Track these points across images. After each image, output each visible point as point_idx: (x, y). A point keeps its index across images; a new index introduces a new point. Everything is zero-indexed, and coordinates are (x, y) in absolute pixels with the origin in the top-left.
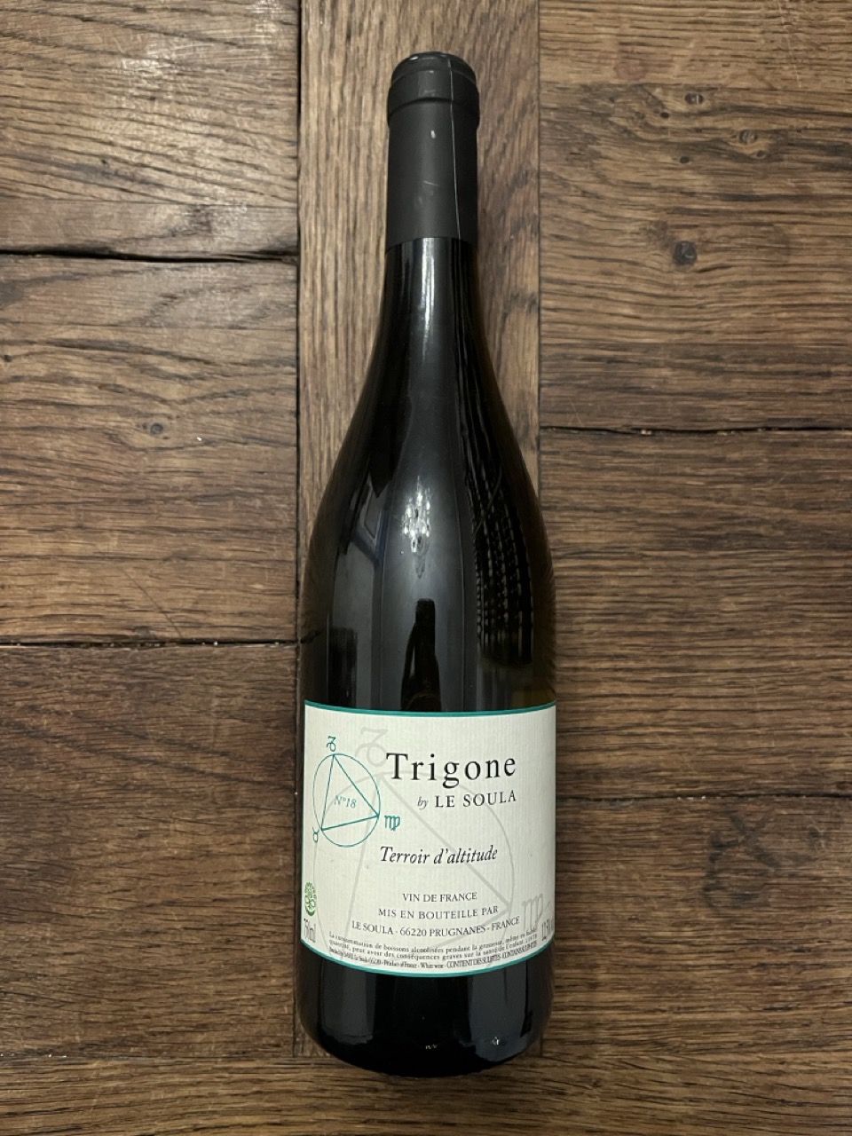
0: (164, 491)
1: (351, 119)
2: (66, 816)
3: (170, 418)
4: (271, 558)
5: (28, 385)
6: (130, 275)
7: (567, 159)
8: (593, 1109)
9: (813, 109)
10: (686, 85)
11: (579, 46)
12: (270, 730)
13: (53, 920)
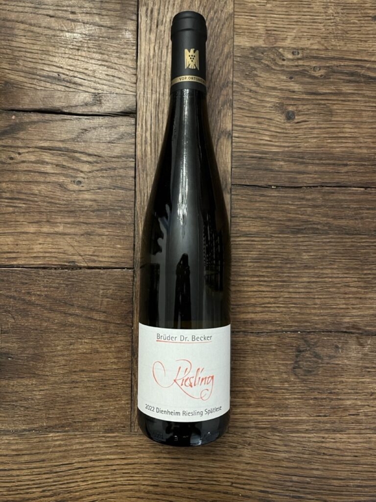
0: (82, 208)
1: (158, 60)
2: (42, 336)
3: (84, 178)
4: (124, 235)
5: (28, 164)
6: (69, 121)
7: (244, 77)
8: (249, 454)
9: (343, 57)
10: (292, 47)
11: (249, 31)
12: (123, 303)
13: (36, 377)
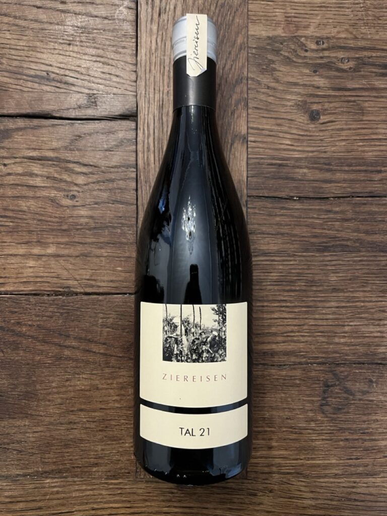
0: (76, 225)
1: (161, 54)
2: (34, 371)
3: (79, 192)
4: (125, 256)
5: (14, 177)
6: (60, 126)
7: (260, 72)
8: (271, 502)
9: (373, 47)
10: (316, 36)
11: (266, 18)
12: (125, 333)
13: (29, 417)
